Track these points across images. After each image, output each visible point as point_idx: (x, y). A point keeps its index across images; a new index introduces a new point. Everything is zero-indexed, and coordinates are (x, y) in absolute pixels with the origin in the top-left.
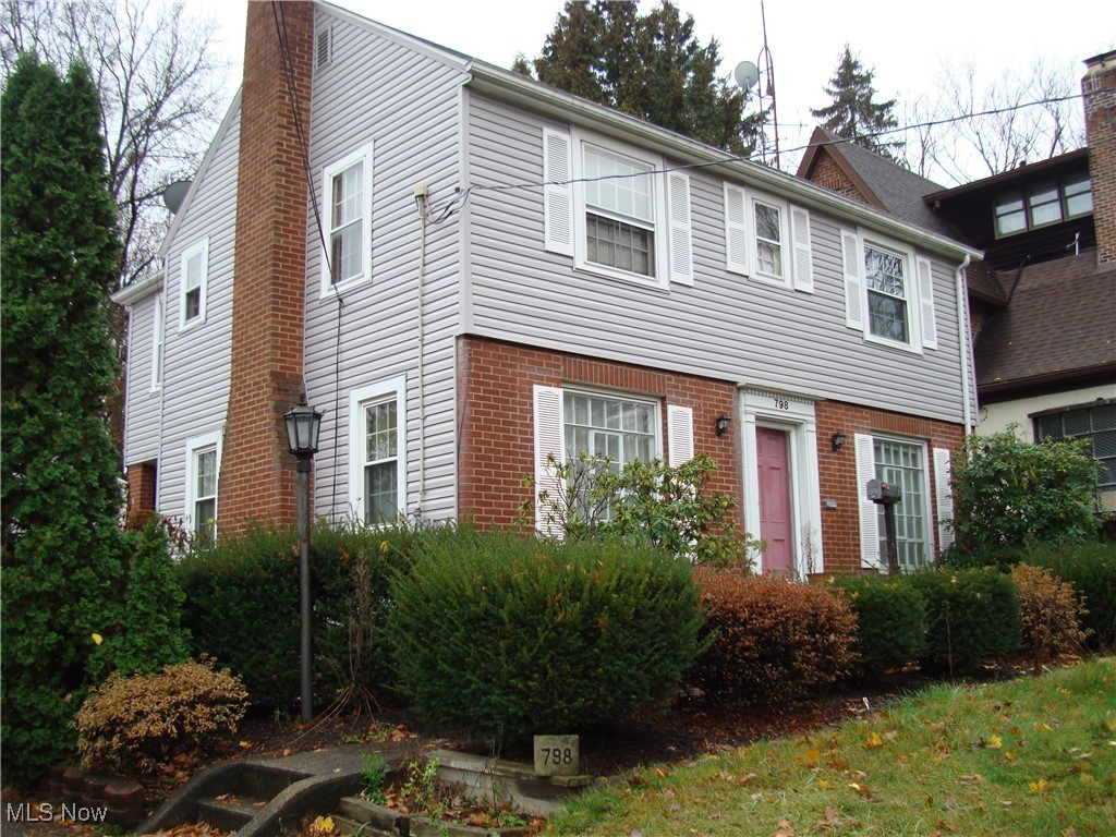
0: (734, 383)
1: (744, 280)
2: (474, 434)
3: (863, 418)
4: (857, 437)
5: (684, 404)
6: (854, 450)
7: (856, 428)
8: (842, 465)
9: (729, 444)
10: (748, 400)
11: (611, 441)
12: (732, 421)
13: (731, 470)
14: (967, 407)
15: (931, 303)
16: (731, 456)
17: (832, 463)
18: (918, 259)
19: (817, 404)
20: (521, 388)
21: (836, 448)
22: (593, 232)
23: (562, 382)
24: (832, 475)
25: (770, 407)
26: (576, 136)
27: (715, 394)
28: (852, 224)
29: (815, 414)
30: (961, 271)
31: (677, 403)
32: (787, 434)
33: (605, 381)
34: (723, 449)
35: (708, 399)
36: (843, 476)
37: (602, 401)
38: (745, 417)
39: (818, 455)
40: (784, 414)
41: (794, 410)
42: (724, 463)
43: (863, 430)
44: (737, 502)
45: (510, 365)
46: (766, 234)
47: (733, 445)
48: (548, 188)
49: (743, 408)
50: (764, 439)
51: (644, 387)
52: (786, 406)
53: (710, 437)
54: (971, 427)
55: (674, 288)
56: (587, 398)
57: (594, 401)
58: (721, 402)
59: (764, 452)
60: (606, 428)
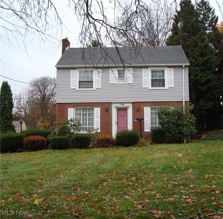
0: (111, 102)
1: (114, 84)
2: (58, 116)
3: (147, 104)
4: (145, 108)
5: (99, 107)
6: (144, 110)
7: (145, 106)
8: (140, 113)
9: (109, 113)
10: (113, 105)
11: (86, 114)
12: (110, 109)
13: (109, 117)
14: (184, 97)
15: (173, 77)
16: (109, 115)
17: (137, 113)
18: (169, 69)
19: (133, 103)
20: (66, 109)
21: (138, 111)
22: (82, 83)
23: (74, 107)
24: (137, 115)
25: (119, 105)
26: (77, 70)
27: (106, 105)
28: (146, 67)
29: (132, 105)
30: (184, 68)
31: (97, 107)
32: (127, 109)
33: (82, 106)
34: (108, 114)
35: (104, 106)
36: (140, 115)
37: (84, 109)
38: (113, 108)
39: (133, 112)
40: (123, 106)
41: (126, 105)
42: (108, 116)
43: (147, 106)
44: (111, 122)
45: (64, 106)
46: (121, 75)
47: (110, 113)
48: (71, 79)
49: (112, 106)
50: (122, 110)
51: (90, 106)
52: (124, 105)
53: (105, 112)
54: (185, 101)
55: (97, 89)
56: (81, 109)
57: (82, 109)
58: (108, 106)
59: (122, 113)
60: (85, 113)
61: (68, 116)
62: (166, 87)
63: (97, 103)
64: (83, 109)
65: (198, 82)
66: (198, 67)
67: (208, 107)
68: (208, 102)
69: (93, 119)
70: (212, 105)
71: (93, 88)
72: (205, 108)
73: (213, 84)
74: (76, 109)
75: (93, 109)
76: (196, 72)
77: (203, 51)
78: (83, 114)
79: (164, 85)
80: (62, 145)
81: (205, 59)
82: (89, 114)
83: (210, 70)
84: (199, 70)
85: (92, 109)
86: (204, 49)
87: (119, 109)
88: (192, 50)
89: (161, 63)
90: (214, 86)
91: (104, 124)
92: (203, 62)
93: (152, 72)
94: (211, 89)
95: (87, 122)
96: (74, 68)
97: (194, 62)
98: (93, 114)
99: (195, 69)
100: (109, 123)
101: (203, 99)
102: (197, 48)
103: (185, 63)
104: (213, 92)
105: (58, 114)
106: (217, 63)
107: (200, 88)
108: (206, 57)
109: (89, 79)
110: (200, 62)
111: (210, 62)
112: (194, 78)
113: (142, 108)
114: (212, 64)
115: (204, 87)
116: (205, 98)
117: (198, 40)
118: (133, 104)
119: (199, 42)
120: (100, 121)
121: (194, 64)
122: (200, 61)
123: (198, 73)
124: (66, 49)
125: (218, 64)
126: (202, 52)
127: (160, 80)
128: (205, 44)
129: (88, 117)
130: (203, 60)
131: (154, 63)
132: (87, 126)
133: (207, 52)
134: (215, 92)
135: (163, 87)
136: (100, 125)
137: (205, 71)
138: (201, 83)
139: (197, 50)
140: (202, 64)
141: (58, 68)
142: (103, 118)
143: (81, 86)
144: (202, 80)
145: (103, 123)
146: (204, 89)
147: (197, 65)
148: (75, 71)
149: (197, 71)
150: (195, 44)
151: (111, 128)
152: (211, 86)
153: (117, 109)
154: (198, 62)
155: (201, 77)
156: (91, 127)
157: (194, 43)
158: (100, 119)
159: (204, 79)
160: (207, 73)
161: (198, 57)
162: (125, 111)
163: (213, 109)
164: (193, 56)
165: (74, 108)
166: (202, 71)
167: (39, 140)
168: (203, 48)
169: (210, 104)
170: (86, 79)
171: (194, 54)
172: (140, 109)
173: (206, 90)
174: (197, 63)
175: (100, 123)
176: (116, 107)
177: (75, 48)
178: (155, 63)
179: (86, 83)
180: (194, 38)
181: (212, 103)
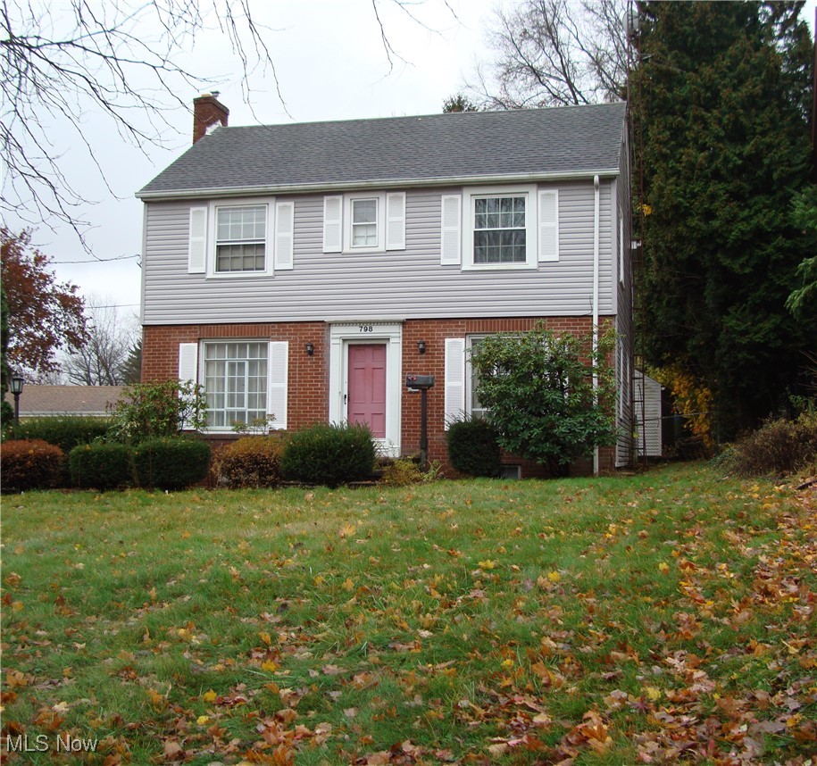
0: (324, 322)
1: (340, 255)
3: (457, 326)
4: (447, 341)
5: (283, 340)
6: (444, 350)
7: (448, 334)
8: (430, 362)
9: (320, 359)
10: (334, 330)
11: (242, 365)
12: (323, 345)
13: (319, 374)
14: (595, 301)
15: (556, 224)
16: (320, 366)
17: (418, 362)
18: (542, 192)
19: (405, 323)
20: (173, 347)
21: (423, 351)
22: (228, 254)
23: (199, 339)
24: (418, 370)
25: (355, 332)
26: (212, 205)
27: (309, 330)
28: (457, 187)
29: (403, 331)
30: (597, 188)
31: (278, 340)
32: (385, 345)
33: (227, 335)
34: (314, 363)
35: (304, 334)
36: (430, 370)
37: (235, 345)
38: (332, 341)
39: (403, 358)
40: (368, 335)
41: (378, 332)
42: (314, 370)
43: (457, 336)
44: (324, 393)
45: (168, 336)
46: (364, 220)
47: (323, 359)
48: (192, 239)
49: (331, 336)
50: (369, 351)
51: (254, 334)
52: (371, 329)
53: (303, 356)
54: (599, 316)
55: (277, 273)
56: (224, 345)
57: (230, 345)
58: (314, 334)
59: (368, 359)
60: (237, 359)
61: (178, 371)
62: (531, 261)
63: (276, 325)
64: (232, 346)
65: (718, 240)
66: (720, 182)
67: (758, 338)
68: (760, 316)
69: (264, 382)
70: (777, 328)
71: (263, 269)
72: (744, 341)
73: (775, 247)
74: (209, 347)
75: (265, 346)
76: (711, 203)
77: (737, 119)
78: (232, 365)
79: (521, 256)
80: (102, 476)
81: (748, 149)
82: (252, 364)
83: (771, 193)
84: (721, 192)
85: (261, 344)
86: (741, 111)
87: (355, 348)
88: (696, 119)
89: (512, 169)
90: (782, 256)
91: (302, 401)
92: (740, 162)
93: (480, 204)
94: (770, 267)
95: (246, 392)
96: (202, 200)
97: (701, 164)
98: (264, 364)
99: (705, 192)
100: (319, 397)
101: (741, 305)
102: (717, 108)
103: (602, 166)
104: (778, 277)
105: (147, 365)
106: (797, 165)
107: (726, 262)
108: (752, 143)
109: (253, 239)
110: (729, 162)
111: (766, 161)
112: (702, 224)
113: (436, 342)
114: (776, 170)
115: (743, 260)
116: (750, 303)
117: (724, 76)
118: (404, 327)
119: (725, 86)
120: (289, 389)
121: (701, 170)
122: (726, 160)
123: (717, 204)
124: (207, 134)
125: (801, 167)
126: (736, 122)
127: (507, 237)
128: (746, 92)
129: (246, 376)
130: (740, 155)
131: (487, 172)
132: (246, 409)
133: (755, 124)
134: (785, 278)
135: (517, 260)
136: (288, 404)
137: (747, 196)
138: (728, 246)
139: (716, 118)
140: (738, 171)
141: (149, 202)
142: (297, 380)
143: (227, 264)
144: (732, 231)
145: (296, 397)
146: (742, 266)
147: (717, 175)
148: (204, 209)
149: (713, 197)
150: (709, 94)
151: (325, 416)
152: (769, 256)
153: (350, 346)
154: (718, 163)
155: (728, 222)
156: (257, 410)
157: (707, 92)
158: (289, 382)
159: (740, 230)
160: (755, 204)
161: (718, 142)
162: (377, 353)
163: (779, 343)
164: (700, 141)
165: (201, 343)
166: (735, 196)
167: (27, 457)
168: (738, 107)
169: (767, 325)
170: (242, 238)
171: (706, 132)
172: (430, 346)
173: (747, 270)
174: (713, 166)
175: (288, 397)
176: (344, 340)
177: (242, 128)
178: (491, 171)
179: (240, 253)
180: (707, 70)
181: (773, 320)
